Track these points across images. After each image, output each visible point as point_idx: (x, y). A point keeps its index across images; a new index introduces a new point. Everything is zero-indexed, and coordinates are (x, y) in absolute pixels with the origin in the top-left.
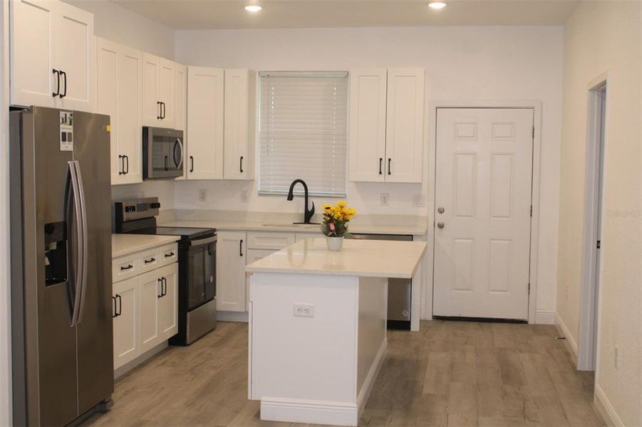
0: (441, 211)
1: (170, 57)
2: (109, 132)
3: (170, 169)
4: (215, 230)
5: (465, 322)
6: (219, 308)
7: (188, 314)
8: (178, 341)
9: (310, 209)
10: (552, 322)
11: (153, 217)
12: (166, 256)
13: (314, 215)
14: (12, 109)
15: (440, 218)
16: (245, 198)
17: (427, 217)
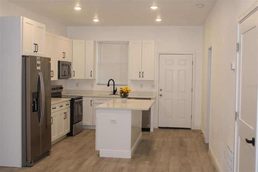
0: (161, 90)
1: (66, 36)
2: (50, 63)
3: (66, 75)
4: (82, 97)
5: (169, 129)
6: (84, 124)
7: (74, 125)
8: (70, 135)
9: (115, 89)
10: (199, 129)
11: (60, 92)
12: (66, 105)
13: (117, 92)
14: (23, 56)
15: (161, 93)
16: (92, 86)
17: (156, 92)
